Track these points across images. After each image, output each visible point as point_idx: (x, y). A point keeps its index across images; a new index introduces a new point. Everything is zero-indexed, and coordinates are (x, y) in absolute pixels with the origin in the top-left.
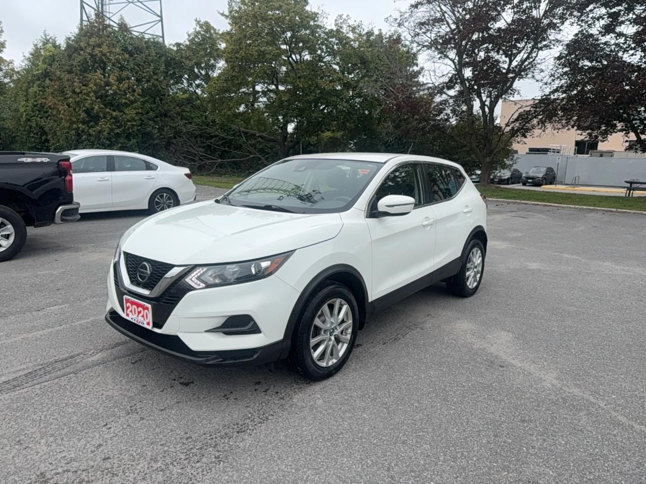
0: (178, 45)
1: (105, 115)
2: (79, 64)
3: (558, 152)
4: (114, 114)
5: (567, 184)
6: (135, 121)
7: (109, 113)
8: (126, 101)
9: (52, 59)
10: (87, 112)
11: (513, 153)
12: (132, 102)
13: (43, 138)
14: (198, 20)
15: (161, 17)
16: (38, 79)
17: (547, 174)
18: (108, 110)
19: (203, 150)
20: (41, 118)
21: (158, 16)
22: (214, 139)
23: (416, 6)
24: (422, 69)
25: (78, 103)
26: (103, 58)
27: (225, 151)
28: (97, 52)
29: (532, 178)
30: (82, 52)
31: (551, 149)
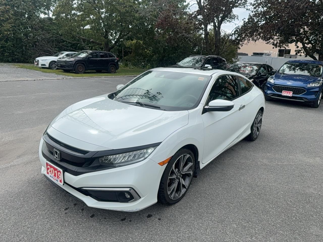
3: (268, 55)
6: (10, 31)
8: (3, 18)
11: (237, 55)
12: (8, 19)
19: (57, 49)
24: (188, 4)
31: (264, 53)
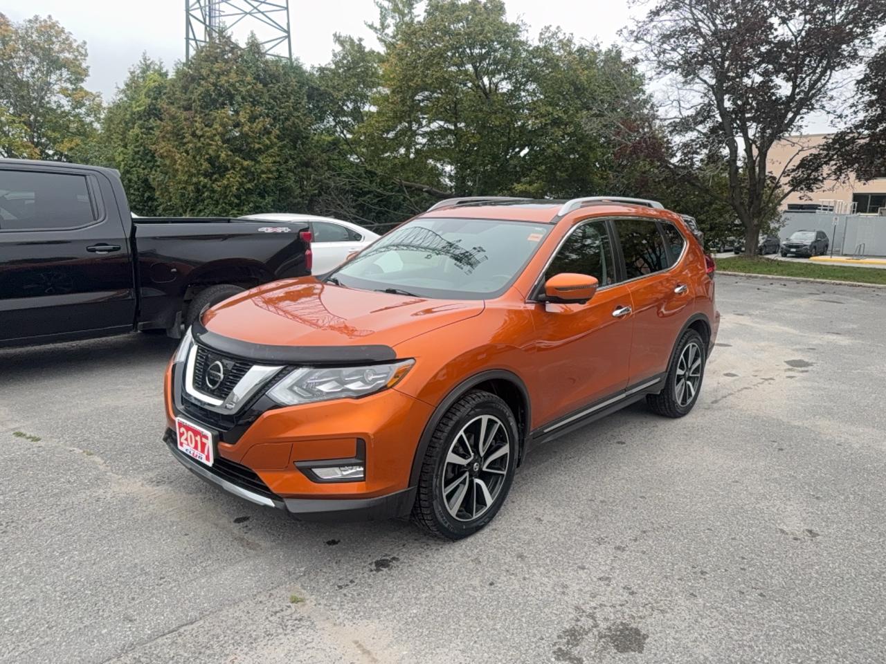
0: (321, 70)
1: (234, 164)
2: (200, 97)
3: (831, 210)
4: (246, 163)
5: (846, 255)
6: (272, 172)
7: (238, 162)
8: (260, 146)
9: (159, 91)
10: (211, 161)
12: (268, 148)
13: (146, 195)
14: (338, 35)
15: (288, 32)
16: (140, 118)
17: (816, 241)
18: (237, 158)
19: (354, 211)
20: (144, 169)
21: (285, 31)
22: (369, 196)
23: (656, 13)
24: (651, 97)
25: (198, 150)
26: (231, 89)
27: (380, 212)
28: (223, 82)
29: (797, 247)
30: (202, 82)
31: (820, 206)
